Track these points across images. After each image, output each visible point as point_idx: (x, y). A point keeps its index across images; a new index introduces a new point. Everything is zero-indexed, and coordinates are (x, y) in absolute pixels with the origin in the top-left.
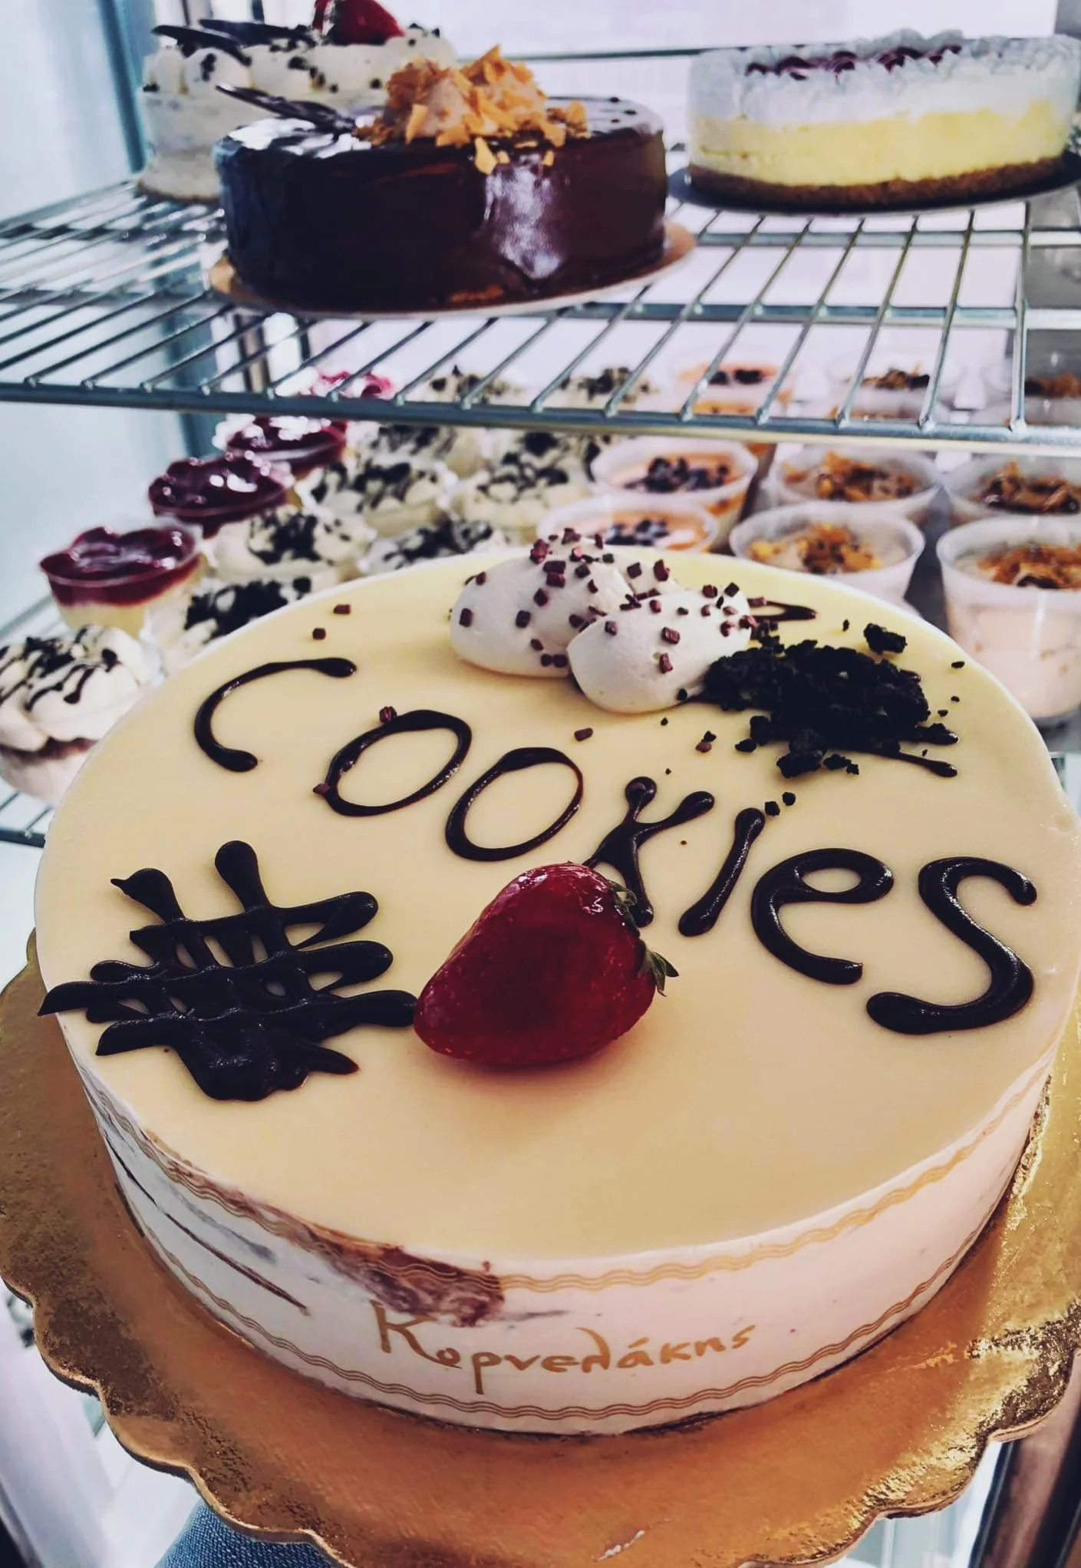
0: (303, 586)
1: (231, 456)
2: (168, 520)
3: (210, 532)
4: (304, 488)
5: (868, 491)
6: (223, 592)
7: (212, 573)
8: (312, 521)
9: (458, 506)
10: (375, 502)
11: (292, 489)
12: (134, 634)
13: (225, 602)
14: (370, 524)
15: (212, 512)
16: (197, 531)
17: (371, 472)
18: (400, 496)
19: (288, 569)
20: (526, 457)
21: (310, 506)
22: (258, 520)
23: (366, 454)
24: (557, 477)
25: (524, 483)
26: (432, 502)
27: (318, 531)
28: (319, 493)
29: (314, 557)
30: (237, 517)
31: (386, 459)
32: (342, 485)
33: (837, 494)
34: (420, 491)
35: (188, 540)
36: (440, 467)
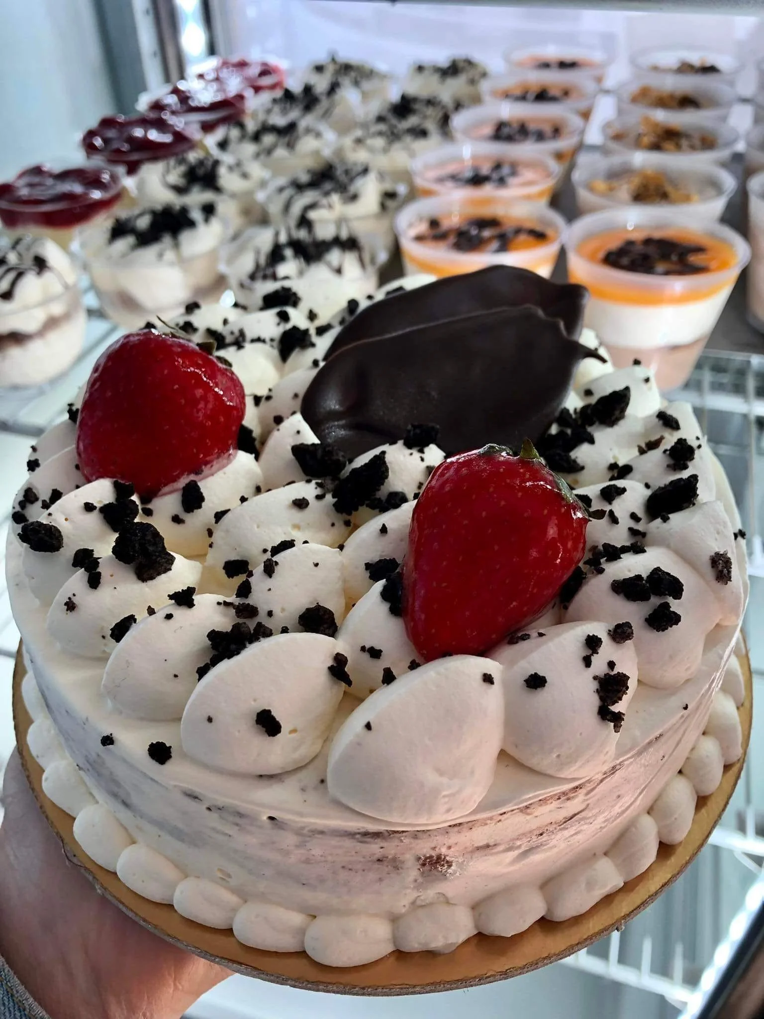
0: (209, 210)
1: (152, 115)
2: (97, 161)
3: (132, 169)
4: (211, 141)
5: (678, 147)
6: (141, 215)
7: (133, 202)
8: (216, 163)
9: (339, 152)
10: (269, 151)
11: (201, 141)
12: (64, 246)
13: (143, 223)
14: (265, 166)
15: (135, 157)
16: (121, 170)
17: (266, 129)
18: (290, 146)
19: (197, 197)
20: (394, 121)
21: (215, 152)
22: (172, 162)
23: (261, 117)
24: (421, 133)
25: (393, 136)
26: (317, 153)
27: (222, 171)
28: (223, 145)
29: (217, 189)
30: (155, 159)
31: (279, 120)
32: (243, 137)
33: (656, 147)
34: (307, 145)
35: (114, 178)
36: (323, 127)
